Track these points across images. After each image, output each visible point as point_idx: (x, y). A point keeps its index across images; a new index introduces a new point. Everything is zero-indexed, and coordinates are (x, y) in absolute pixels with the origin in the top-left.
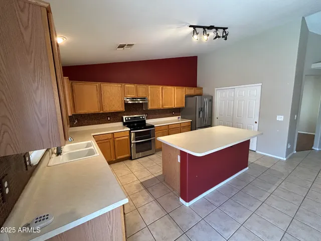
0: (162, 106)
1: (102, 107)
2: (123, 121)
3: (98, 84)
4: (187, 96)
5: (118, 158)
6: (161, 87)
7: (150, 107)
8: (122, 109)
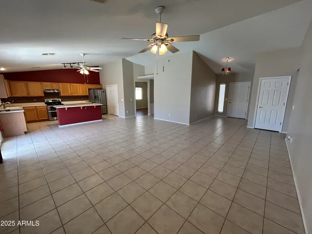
0: (71, 94)
1: (28, 94)
2: (44, 102)
3: (25, 82)
4: (89, 89)
5: (41, 119)
6: (69, 84)
7: (62, 95)
8: (43, 95)
